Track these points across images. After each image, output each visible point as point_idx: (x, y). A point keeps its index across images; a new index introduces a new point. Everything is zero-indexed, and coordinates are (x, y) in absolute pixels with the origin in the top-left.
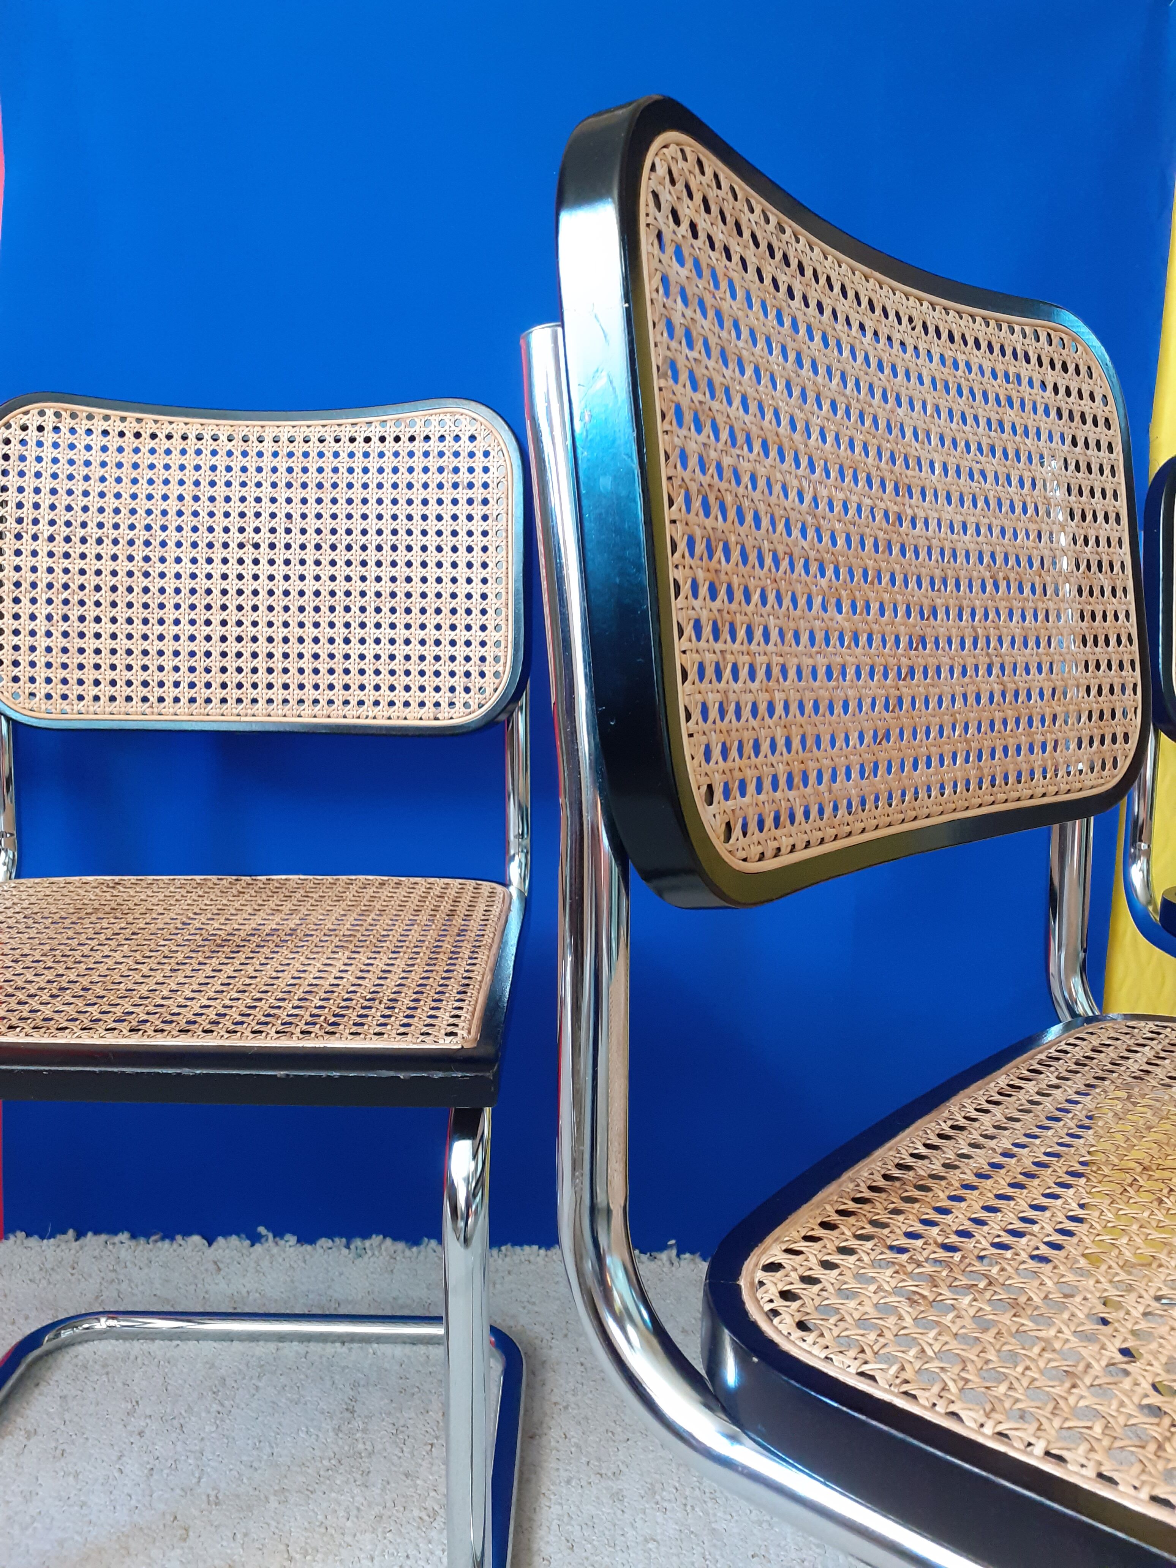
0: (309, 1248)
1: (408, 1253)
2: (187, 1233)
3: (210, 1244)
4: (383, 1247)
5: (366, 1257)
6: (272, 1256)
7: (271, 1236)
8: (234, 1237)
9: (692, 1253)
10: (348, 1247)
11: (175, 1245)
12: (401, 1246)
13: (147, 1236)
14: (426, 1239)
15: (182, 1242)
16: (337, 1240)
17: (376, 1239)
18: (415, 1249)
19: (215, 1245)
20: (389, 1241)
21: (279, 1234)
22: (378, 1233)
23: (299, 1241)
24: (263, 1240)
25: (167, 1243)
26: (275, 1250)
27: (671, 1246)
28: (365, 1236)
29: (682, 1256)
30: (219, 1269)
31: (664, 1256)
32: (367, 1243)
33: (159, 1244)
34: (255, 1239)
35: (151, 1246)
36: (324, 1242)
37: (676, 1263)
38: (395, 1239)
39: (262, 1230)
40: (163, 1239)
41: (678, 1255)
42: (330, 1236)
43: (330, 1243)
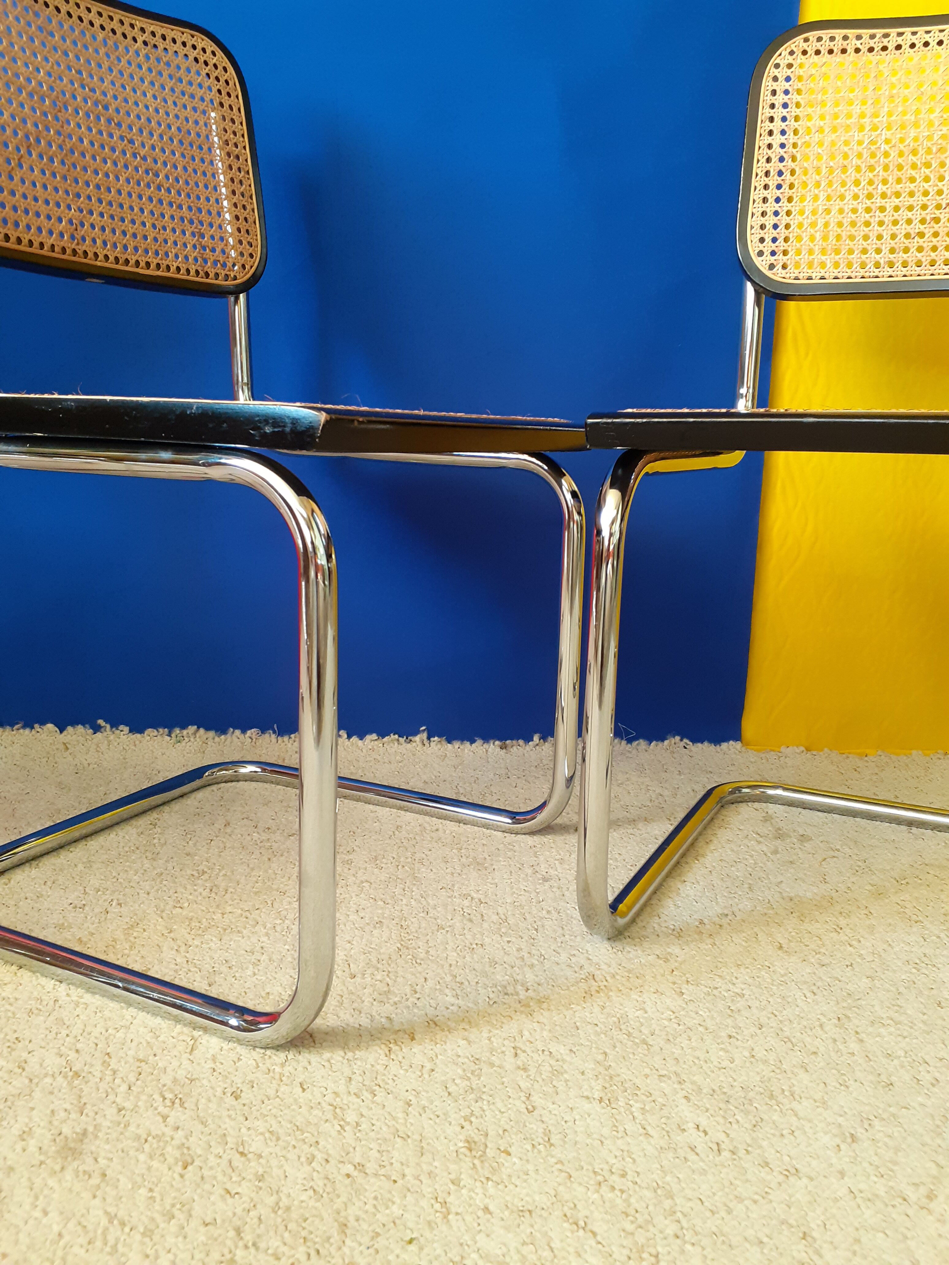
0: (138, 736)
1: (217, 739)
2: (43, 723)
3: (61, 732)
4: (198, 735)
5: (183, 743)
6: (109, 742)
7: (108, 726)
8: (80, 726)
9: (440, 736)
10: (169, 735)
11: (33, 732)
12: (211, 734)
13: (12, 725)
14: (232, 730)
15: (39, 730)
16: (161, 730)
17: (192, 729)
18: (223, 737)
19: (65, 733)
20: (202, 731)
21: (114, 725)
22: (192, 724)
23: (130, 731)
24: (102, 730)
25: (27, 731)
26: (112, 737)
27: (424, 730)
28: (183, 727)
29: (432, 739)
30: (67, 749)
31: (417, 738)
32: (185, 732)
33: (21, 731)
34: (97, 729)
35: (14, 732)
36: (150, 732)
37: (427, 745)
38: (207, 729)
39: (101, 722)
40: (24, 727)
41: (429, 738)
42: (155, 726)
43: (156, 733)
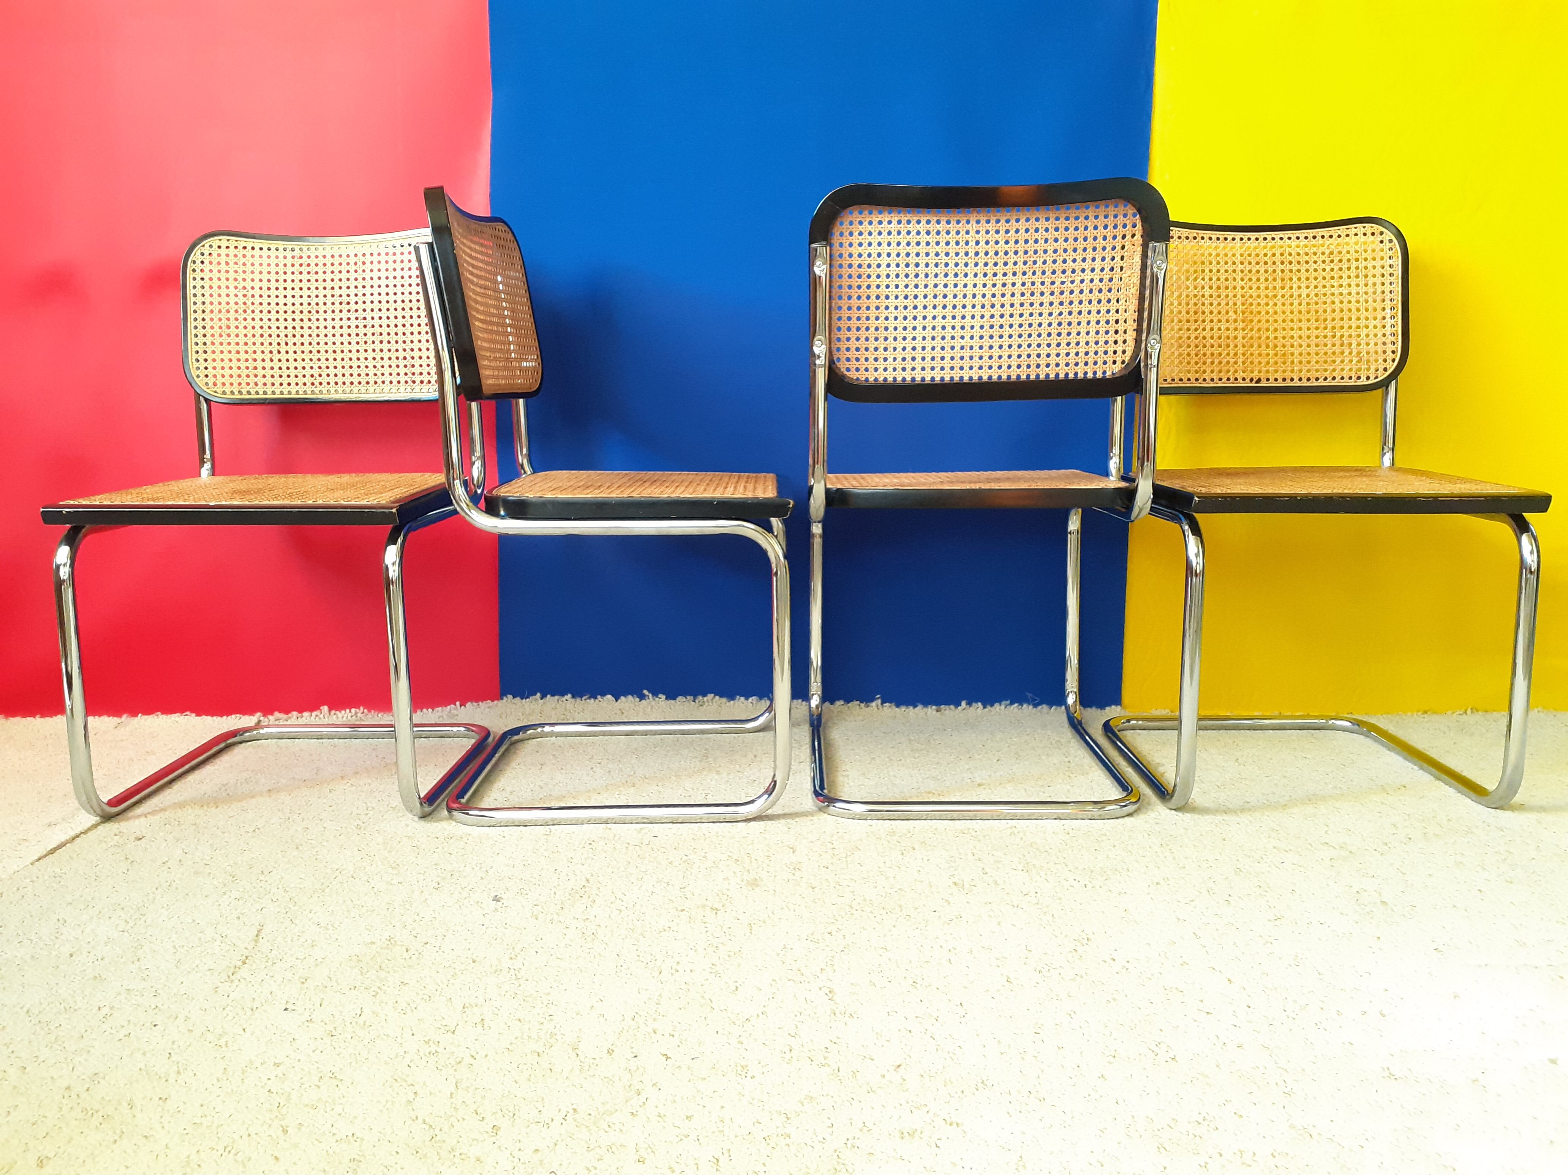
0: (672, 701)
1: (728, 704)
2: (603, 695)
3: (617, 701)
4: (714, 701)
5: (705, 706)
6: (652, 707)
7: (650, 695)
8: (630, 696)
9: (890, 702)
10: (694, 701)
11: (597, 701)
12: (724, 700)
13: (581, 697)
14: (738, 697)
15: (601, 700)
16: (688, 697)
17: (711, 696)
18: (732, 702)
19: (619, 701)
20: (717, 697)
21: (655, 694)
22: (711, 693)
23: (666, 699)
24: (646, 698)
25: (592, 700)
26: (653, 703)
27: (878, 698)
28: (704, 695)
29: (885, 705)
30: (623, 713)
31: (874, 704)
32: (705, 699)
33: (588, 700)
34: (642, 697)
35: (583, 701)
36: (680, 698)
37: (881, 709)
38: (721, 696)
39: (645, 692)
40: (590, 698)
41: (882, 703)
42: (684, 694)
43: (684, 699)
